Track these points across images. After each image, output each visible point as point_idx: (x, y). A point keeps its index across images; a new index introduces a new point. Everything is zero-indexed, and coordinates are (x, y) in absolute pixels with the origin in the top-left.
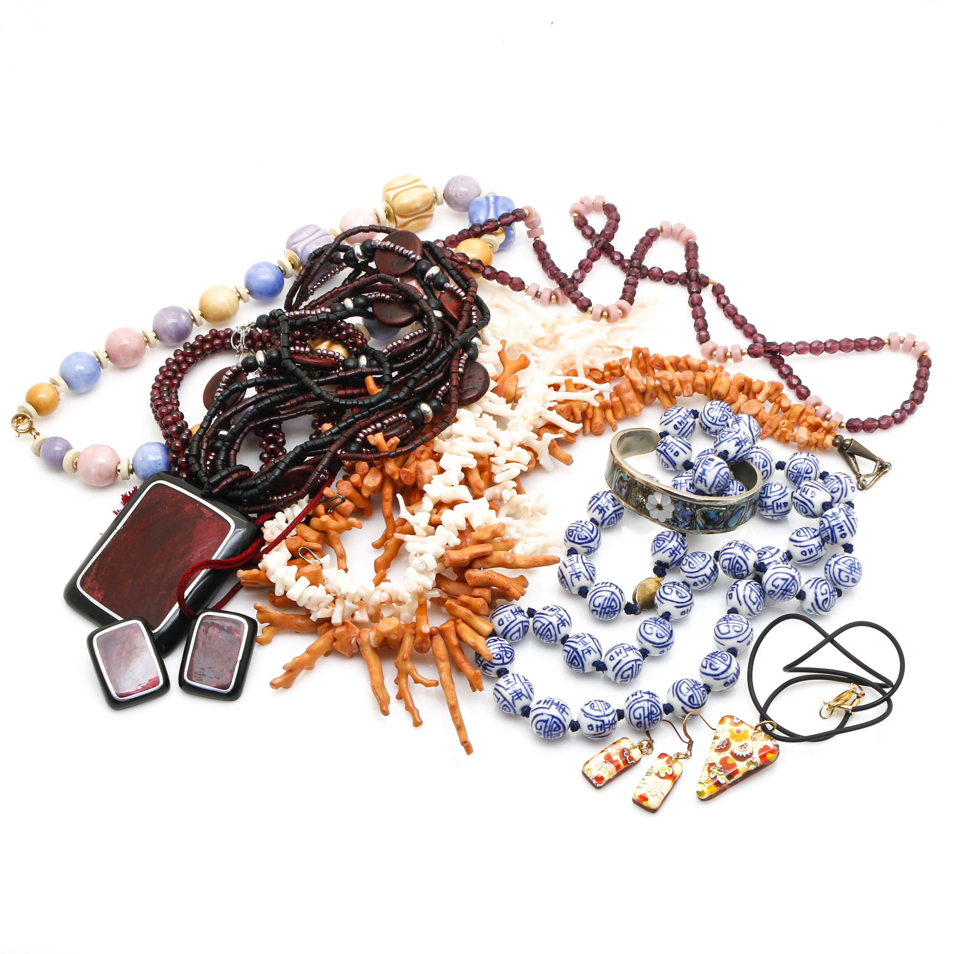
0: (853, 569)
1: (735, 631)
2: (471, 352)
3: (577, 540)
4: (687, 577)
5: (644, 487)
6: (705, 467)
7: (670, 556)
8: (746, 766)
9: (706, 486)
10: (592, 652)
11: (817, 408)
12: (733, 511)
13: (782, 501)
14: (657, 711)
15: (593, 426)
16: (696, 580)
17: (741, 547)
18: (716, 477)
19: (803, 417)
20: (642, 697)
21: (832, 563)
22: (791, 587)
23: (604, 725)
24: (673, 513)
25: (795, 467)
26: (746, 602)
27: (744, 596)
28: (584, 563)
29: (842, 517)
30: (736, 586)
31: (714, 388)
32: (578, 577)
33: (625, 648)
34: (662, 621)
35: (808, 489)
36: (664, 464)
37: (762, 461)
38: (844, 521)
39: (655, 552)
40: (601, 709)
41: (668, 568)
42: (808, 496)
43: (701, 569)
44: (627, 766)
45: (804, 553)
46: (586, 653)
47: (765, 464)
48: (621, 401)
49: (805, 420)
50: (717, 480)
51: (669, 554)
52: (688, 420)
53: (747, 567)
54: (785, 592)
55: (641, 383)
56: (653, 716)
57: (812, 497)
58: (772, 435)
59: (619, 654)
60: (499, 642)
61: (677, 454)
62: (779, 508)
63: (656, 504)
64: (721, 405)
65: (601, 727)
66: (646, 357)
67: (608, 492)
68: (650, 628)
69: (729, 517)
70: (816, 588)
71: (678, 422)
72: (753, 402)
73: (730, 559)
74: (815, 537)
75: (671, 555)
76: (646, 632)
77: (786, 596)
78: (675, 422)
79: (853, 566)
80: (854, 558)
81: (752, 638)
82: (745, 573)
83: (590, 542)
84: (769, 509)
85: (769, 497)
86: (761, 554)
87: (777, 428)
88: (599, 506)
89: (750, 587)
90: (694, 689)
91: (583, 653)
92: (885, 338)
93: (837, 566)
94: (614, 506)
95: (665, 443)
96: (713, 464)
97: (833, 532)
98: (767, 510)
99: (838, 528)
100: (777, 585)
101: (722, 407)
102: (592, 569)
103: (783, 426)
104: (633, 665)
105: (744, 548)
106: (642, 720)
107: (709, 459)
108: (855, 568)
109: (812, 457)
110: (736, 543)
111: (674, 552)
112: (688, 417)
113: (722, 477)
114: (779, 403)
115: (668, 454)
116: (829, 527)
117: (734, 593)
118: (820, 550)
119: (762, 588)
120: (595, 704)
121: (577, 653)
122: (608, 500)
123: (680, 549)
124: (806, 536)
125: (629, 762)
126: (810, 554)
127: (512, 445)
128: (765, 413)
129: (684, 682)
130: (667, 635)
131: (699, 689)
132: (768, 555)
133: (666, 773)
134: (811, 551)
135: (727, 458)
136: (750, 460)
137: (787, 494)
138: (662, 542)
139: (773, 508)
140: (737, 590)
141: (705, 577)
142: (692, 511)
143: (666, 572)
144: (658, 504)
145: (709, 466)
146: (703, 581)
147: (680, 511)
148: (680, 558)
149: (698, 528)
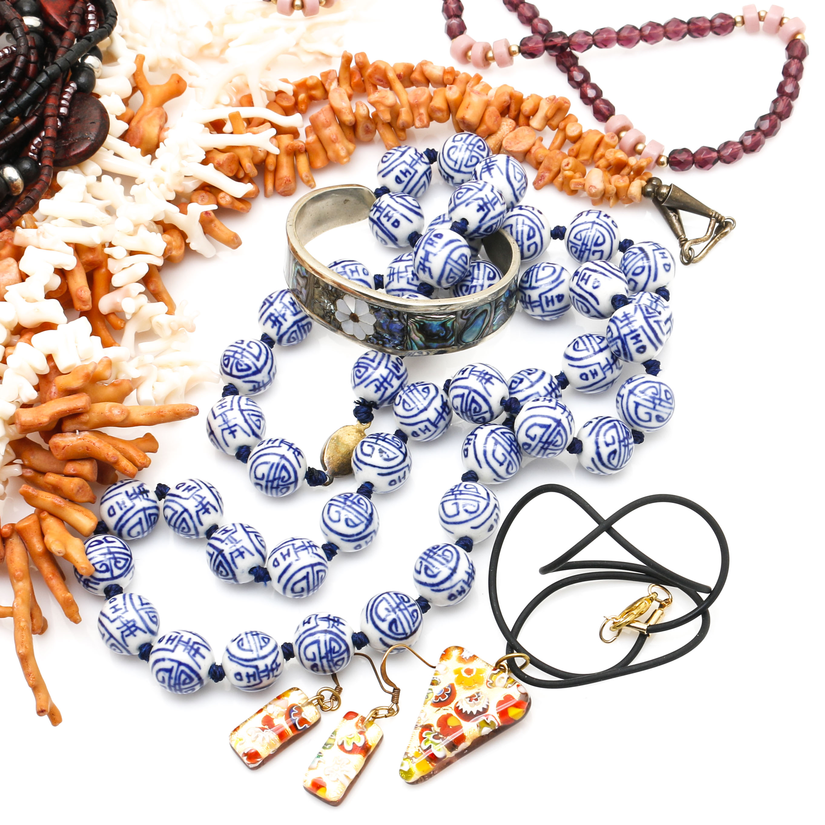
0: (657, 402)
1: (468, 512)
2: (82, 79)
3: (235, 372)
4: (402, 423)
5: (330, 288)
6: (429, 248)
7: (376, 392)
8: (477, 730)
9: (432, 277)
10: (246, 554)
11: (623, 134)
12: (468, 319)
13: (555, 293)
14: (340, 647)
15: (278, 183)
16: (415, 428)
17: (479, 376)
18: (446, 263)
19: (601, 151)
20: (317, 625)
21: (625, 392)
22: (555, 438)
23: (259, 673)
24: (374, 326)
25: (578, 237)
26: (488, 463)
27: (485, 453)
28: (242, 411)
29: (639, 321)
30: (473, 437)
31: (460, 114)
32: (233, 433)
33: (296, 546)
34: (355, 501)
35: (589, 276)
36: (380, 239)
37: (526, 229)
38: (642, 327)
39: (355, 386)
40: (253, 648)
41: (377, 408)
42: (589, 287)
43: (422, 411)
44: (296, 733)
45: (584, 377)
46: (236, 557)
47: (531, 234)
48: (320, 140)
49: (602, 156)
50: (448, 267)
51: (375, 389)
52: (417, 167)
53: (490, 407)
54: (546, 445)
55: (348, 111)
56: (334, 655)
57: (595, 288)
58: (552, 181)
59: (287, 557)
60: (105, 545)
61: (396, 223)
62: (550, 304)
63: (349, 314)
64: (468, 142)
65: (254, 675)
66: (362, 67)
67: (286, 292)
68: (337, 511)
69: (462, 328)
70: (598, 435)
71: (401, 171)
72: (523, 130)
73: (462, 396)
74: (601, 350)
75: (378, 389)
76: (330, 518)
77: (548, 451)
78: (396, 172)
79: (658, 397)
80: (660, 383)
81: (496, 521)
82: (487, 416)
83: (254, 373)
84: (535, 306)
86: (516, 382)
87: (559, 172)
88: (272, 314)
89: (493, 438)
90: (397, 610)
91: (232, 557)
92: (736, 15)
93: (632, 398)
94: (295, 315)
95: (380, 207)
96: (441, 242)
97: (624, 343)
98: (532, 308)
99: (632, 338)
100: (533, 436)
101: (470, 144)
102: (254, 418)
103: (567, 168)
104: (308, 573)
105: (483, 378)
106: (318, 662)
107: (436, 236)
108: (660, 399)
109: (605, 219)
110: (472, 371)
111: (382, 384)
112: (417, 162)
113: (456, 262)
114: (564, 129)
115: (383, 225)
116: (619, 337)
117: (471, 448)
118: (610, 371)
119: (514, 438)
120: (245, 641)
121: (224, 557)
122: (285, 305)
123: (391, 380)
124: (587, 349)
125: (299, 728)
126: (594, 378)
127: (137, 226)
128: (542, 147)
129: (384, 598)
130: (363, 522)
131: (406, 609)
132: (526, 383)
133: (354, 743)
134: (595, 374)
135: (466, 230)
136: (508, 229)
137: (562, 282)
138: (363, 370)
139: (541, 305)
140: (474, 443)
141: (427, 423)
142: (402, 323)
143: (372, 415)
144: (352, 313)
145: (435, 247)
146: (425, 430)
147: (384, 323)
148: (393, 393)
149: (416, 347)
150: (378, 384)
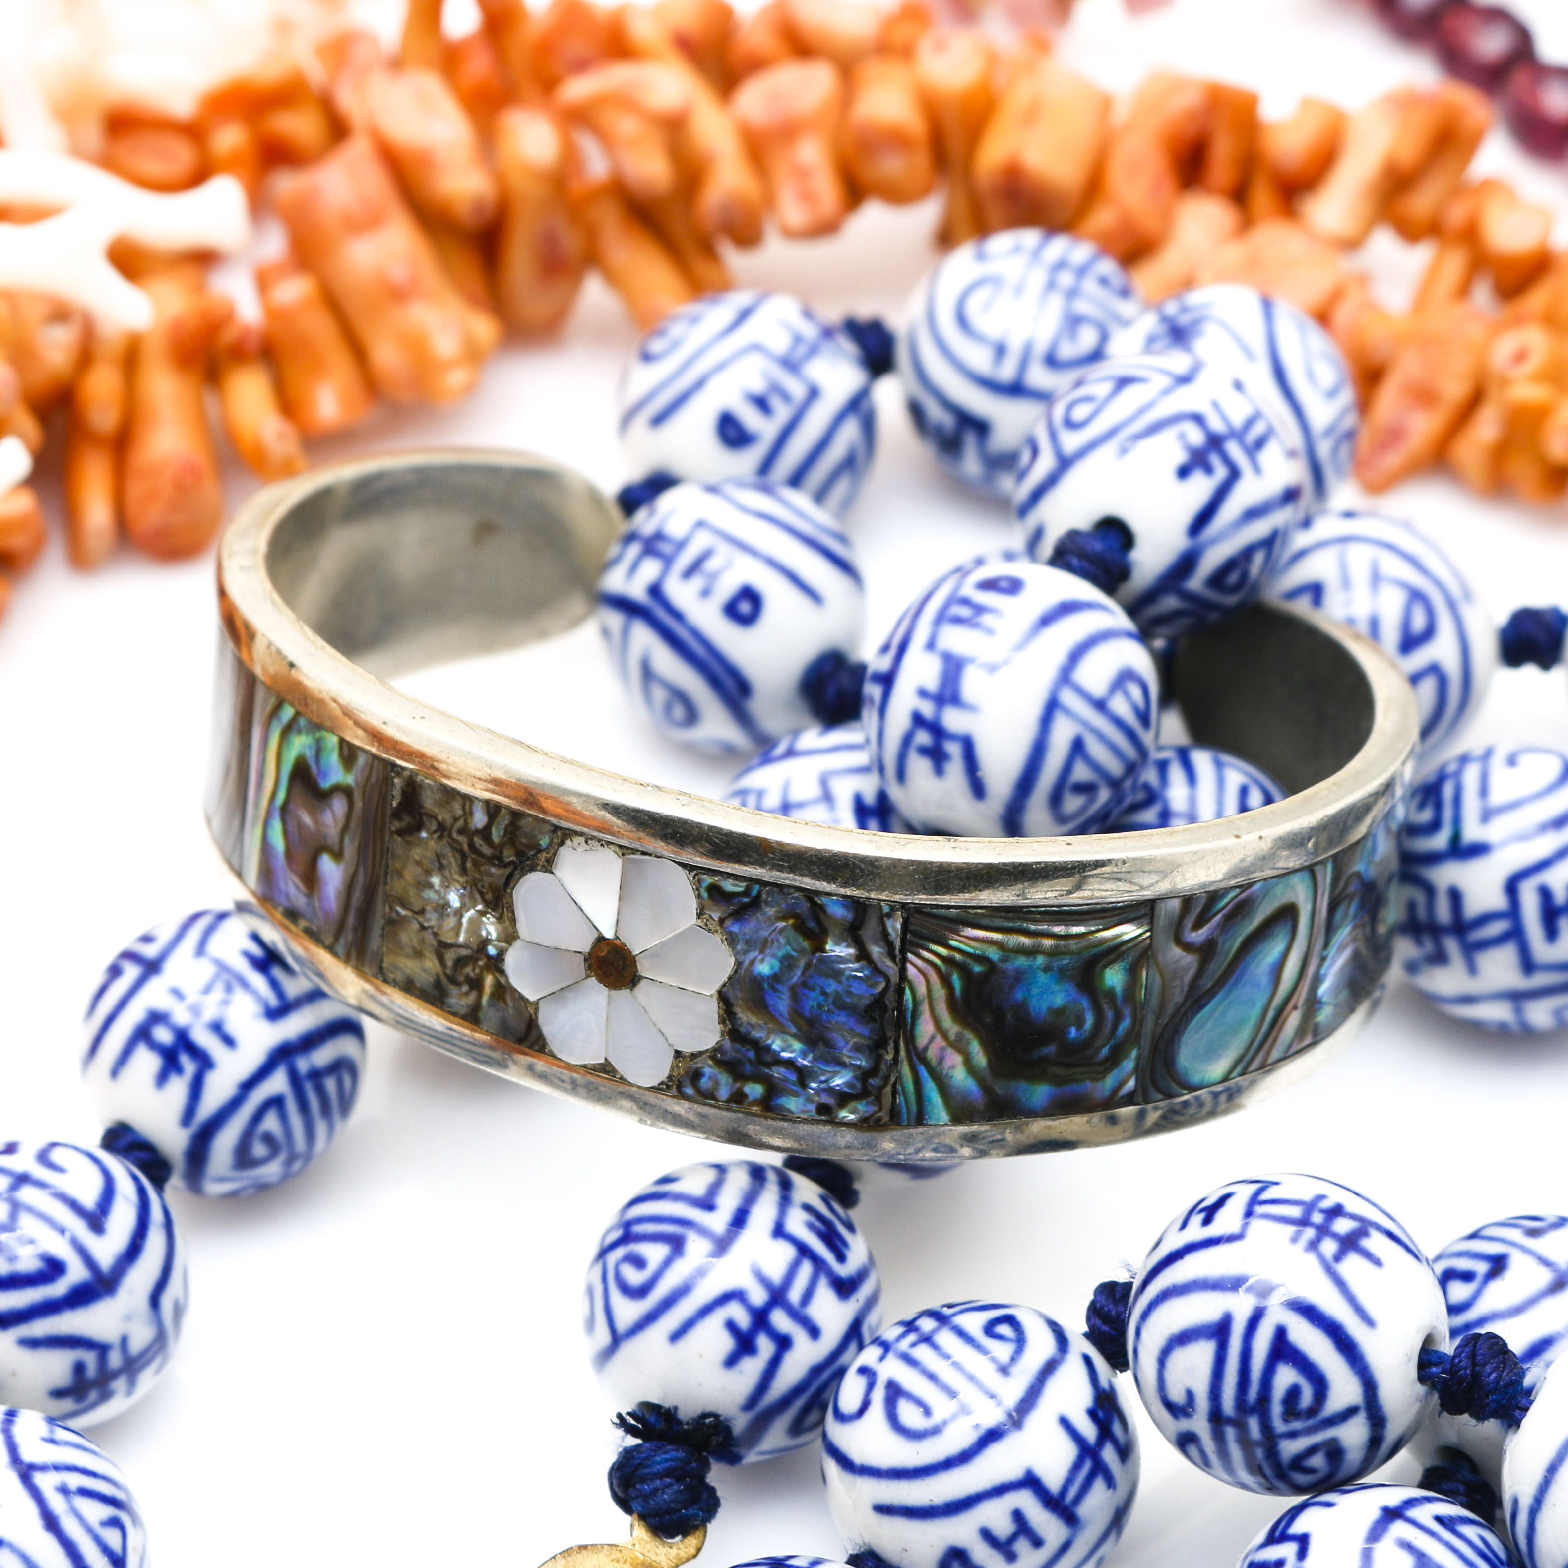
4: (884, 1509)
5: (479, 819)
6: (958, 643)
7: (731, 1361)
9: (978, 789)
12: (1204, 953)
15: (135, 490)
16: (960, 1531)
17: (1302, 1224)
18: (1052, 707)
24: (726, 997)
28: (24, 1470)
31: (995, 155)
36: (659, 695)
37: (1394, 602)
39: (617, 1340)
41: (732, 1458)
43: (992, 1436)
48: (330, 297)
50: (1062, 733)
51: (726, 1343)
53: (1369, 1385)
55: (462, 161)
58: (1439, 456)
61: (746, 608)
63: (585, 946)
64: (1051, 256)
67: (224, 917)
69: (1177, 996)
71: (745, 392)
72: (1277, 239)
73: (1221, 1332)
75: (745, 1346)
78: (721, 395)
82: (1353, 1434)
83: (80, 1297)
84: (1485, 947)
85: (1478, 850)
86: (1467, 1276)
87: (1479, 398)
88: (157, 1019)
94: (275, 1014)
95: (659, 536)
96: (1019, 610)
98: (1471, 950)
101: (1061, 270)
102: (95, 1512)
105: (1323, 1231)
107: (989, 585)
110: (1254, 1200)
111: (760, 1318)
112: (816, 358)
114: (1470, 231)
115: (678, 615)
119: (1510, 1543)
122: (222, 967)
123: (808, 1296)
128: (1374, 307)
132: (1523, 1277)
135: (1125, 573)
138: (655, 1253)
139: (1516, 935)
141: (1025, 1501)
142: (876, 970)
143: (712, 1490)
144: (601, 939)
145: (990, 632)
146: (1013, 1538)
147: (775, 978)
148: (816, 1370)
149: (938, 1111)
150: (743, 1320)
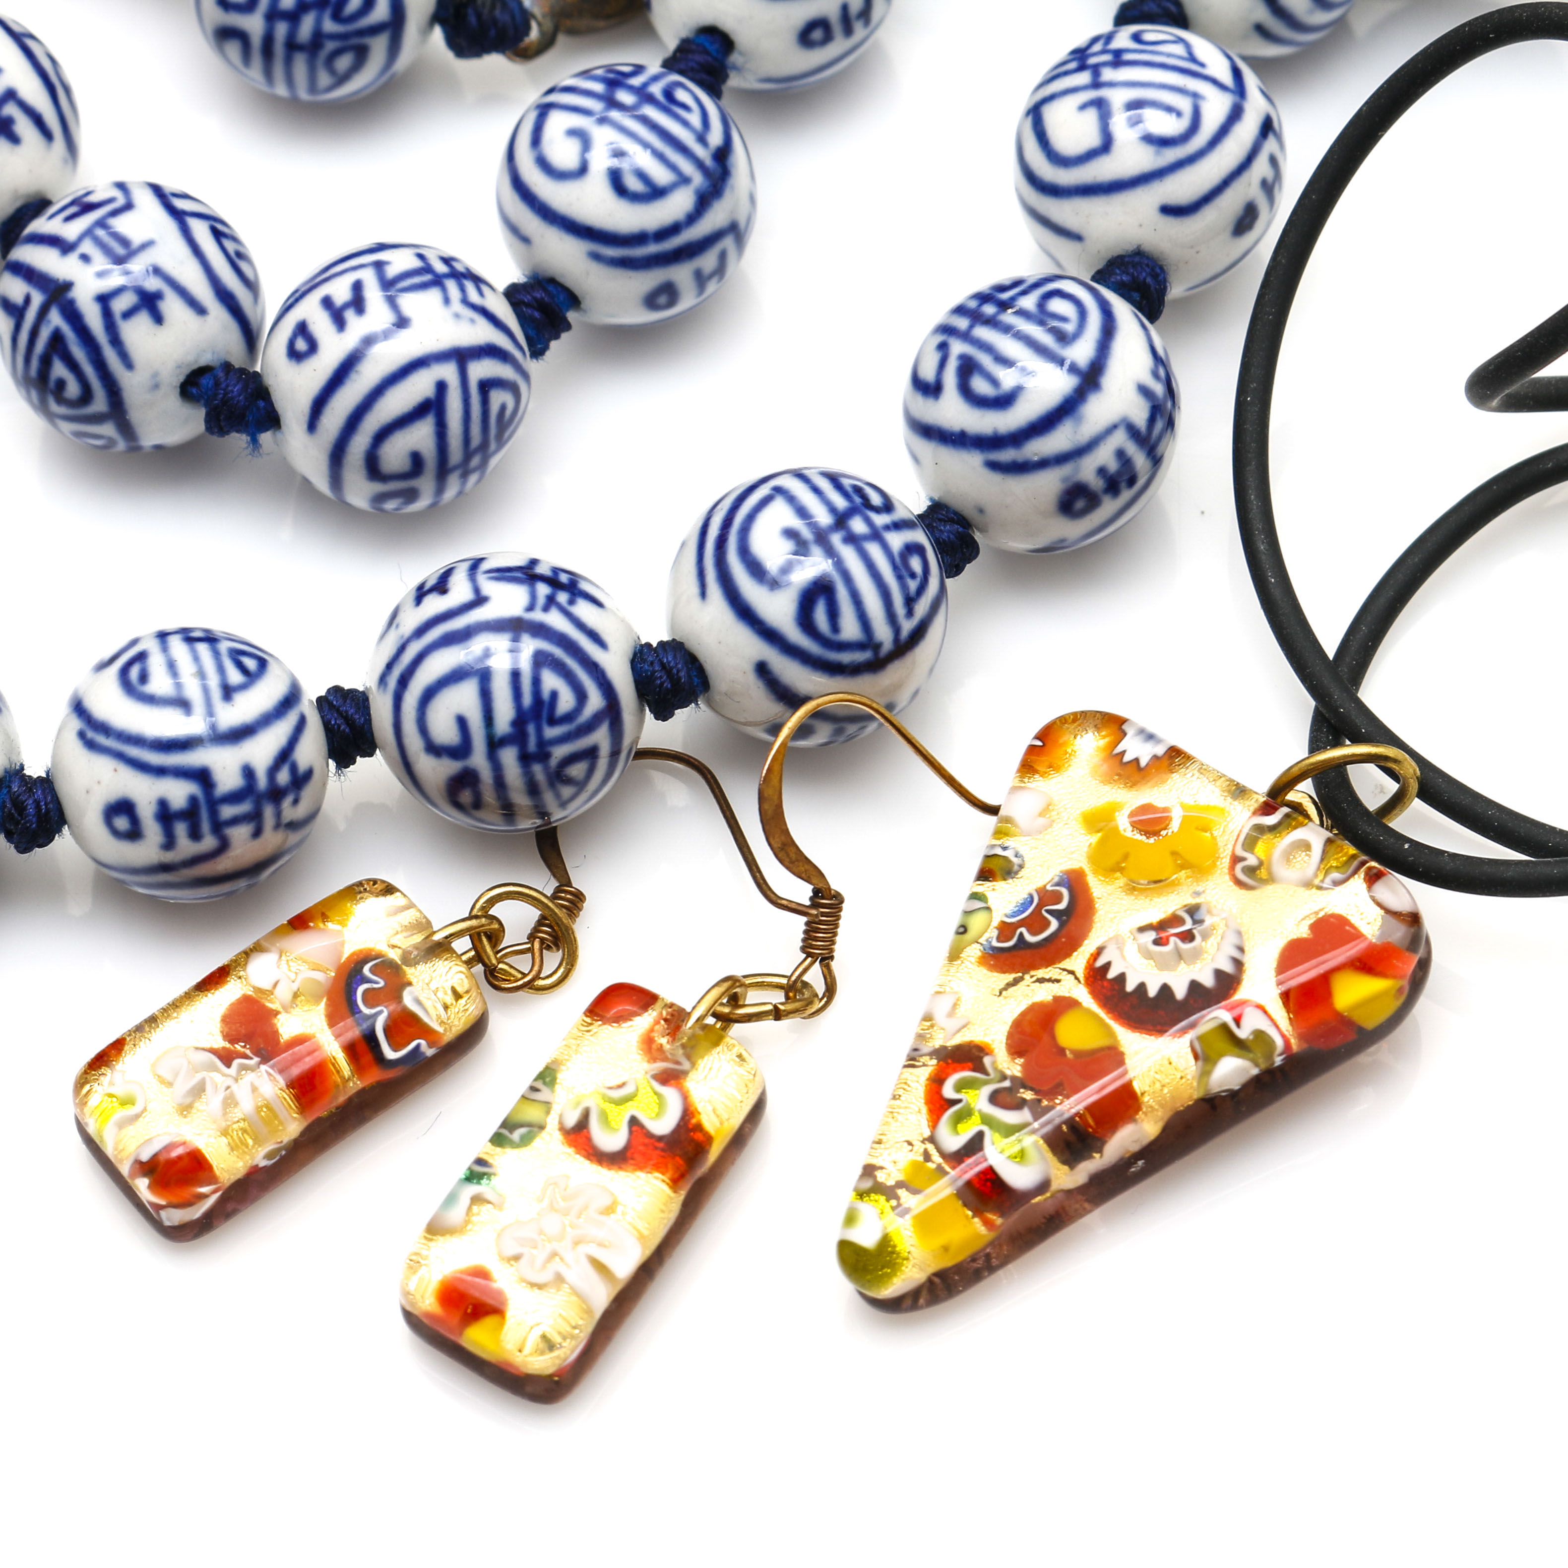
1: (1150, 139)
8: (1189, 1066)
10: (172, 305)
14: (581, 696)
20: (480, 600)
23: (214, 803)
33: (392, 272)
34: (656, 90)
40: (193, 690)
44: (375, 1075)
46: (128, 314)
56: (551, 732)
59: (350, 315)
65: (190, 813)
68: (574, 133)
76: (544, 164)
81: (1269, 188)
90: (836, 539)
91: (107, 314)
104: (441, 387)
106: (479, 759)
120: (156, 664)
121: (73, 315)
125: (390, 1054)
129: (778, 490)
130: (684, 180)
131: (876, 535)
133: (634, 1122)
